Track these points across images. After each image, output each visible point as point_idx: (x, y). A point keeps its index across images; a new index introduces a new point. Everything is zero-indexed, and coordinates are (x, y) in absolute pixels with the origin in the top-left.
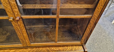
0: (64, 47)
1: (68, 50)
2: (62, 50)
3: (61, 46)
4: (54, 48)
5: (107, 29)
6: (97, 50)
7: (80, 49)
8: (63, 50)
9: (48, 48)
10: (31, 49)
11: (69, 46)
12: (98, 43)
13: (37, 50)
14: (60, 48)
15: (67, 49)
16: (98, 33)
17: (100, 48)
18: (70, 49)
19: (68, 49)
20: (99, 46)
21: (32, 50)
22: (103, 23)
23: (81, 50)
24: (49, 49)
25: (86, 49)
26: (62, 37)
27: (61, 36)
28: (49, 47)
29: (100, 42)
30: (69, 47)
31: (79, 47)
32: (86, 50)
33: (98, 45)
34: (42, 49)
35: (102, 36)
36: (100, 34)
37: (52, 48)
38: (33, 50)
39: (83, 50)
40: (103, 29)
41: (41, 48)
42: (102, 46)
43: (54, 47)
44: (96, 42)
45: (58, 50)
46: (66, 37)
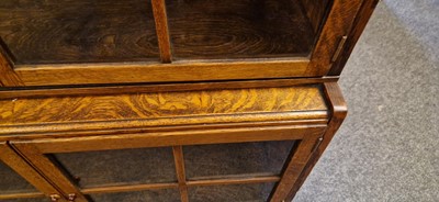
0: (216, 95)
1: (235, 106)
2: (203, 110)
3: (198, 91)
4: (162, 100)
5: (431, 43)
6: (381, 131)
7: (306, 104)
8: (212, 110)
9: (126, 99)
10: (32, 102)
11: (248, 89)
12: (388, 101)
13: (65, 107)
14: (194, 99)
15: (234, 101)
16: (393, 58)
17: (396, 124)
18: (249, 105)
19: (240, 103)
20: (395, 113)
21: (34, 107)
22: (417, 17)
23: (310, 106)
24: (131, 105)
25: (341, 100)
26: (206, 40)
27: (200, 36)
28: (131, 94)
29: (397, 98)
30: (244, 94)
31: (302, 93)
32: (337, 108)
33: (388, 110)
34: (91, 105)
35: (408, 74)
36: (399, 63)
37: (152, 101)
38: (39, 107)
39: (323, 106)
40: (416, 42)
41: (87, 99)
42: (407, 115)
43: (160, 96)
44: (382, 99)
45: (179, 106)
46: (229, 39)
